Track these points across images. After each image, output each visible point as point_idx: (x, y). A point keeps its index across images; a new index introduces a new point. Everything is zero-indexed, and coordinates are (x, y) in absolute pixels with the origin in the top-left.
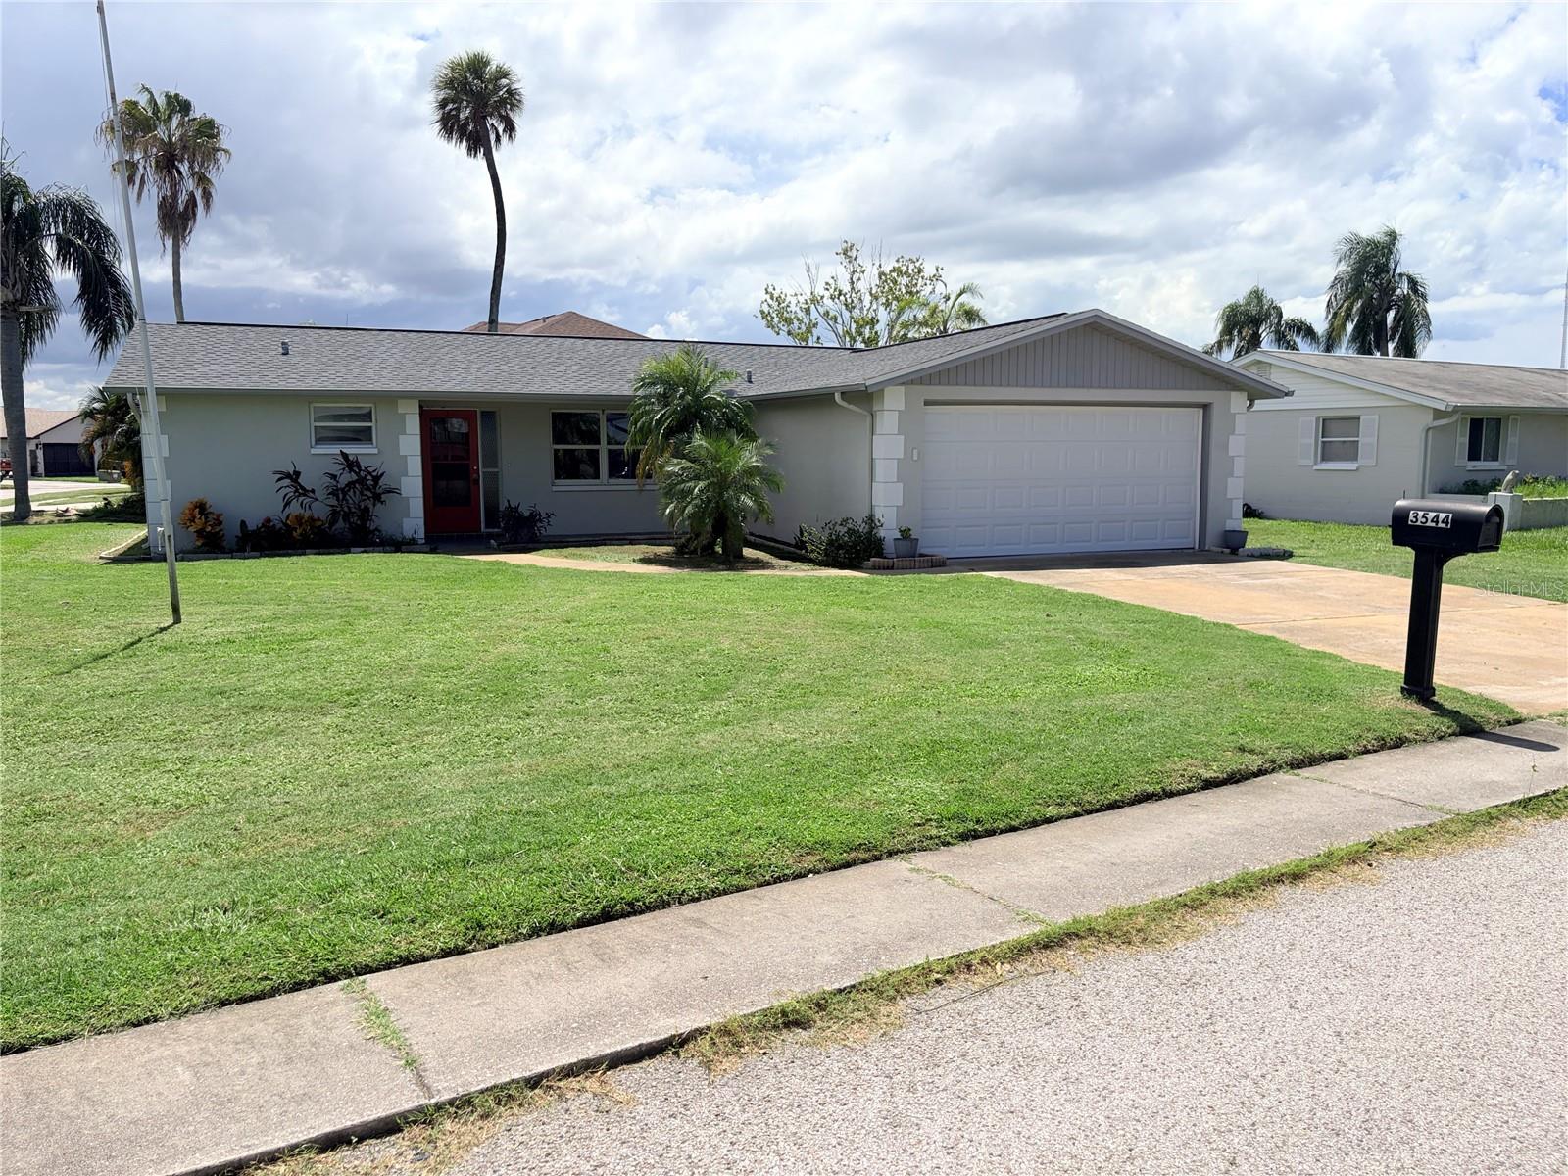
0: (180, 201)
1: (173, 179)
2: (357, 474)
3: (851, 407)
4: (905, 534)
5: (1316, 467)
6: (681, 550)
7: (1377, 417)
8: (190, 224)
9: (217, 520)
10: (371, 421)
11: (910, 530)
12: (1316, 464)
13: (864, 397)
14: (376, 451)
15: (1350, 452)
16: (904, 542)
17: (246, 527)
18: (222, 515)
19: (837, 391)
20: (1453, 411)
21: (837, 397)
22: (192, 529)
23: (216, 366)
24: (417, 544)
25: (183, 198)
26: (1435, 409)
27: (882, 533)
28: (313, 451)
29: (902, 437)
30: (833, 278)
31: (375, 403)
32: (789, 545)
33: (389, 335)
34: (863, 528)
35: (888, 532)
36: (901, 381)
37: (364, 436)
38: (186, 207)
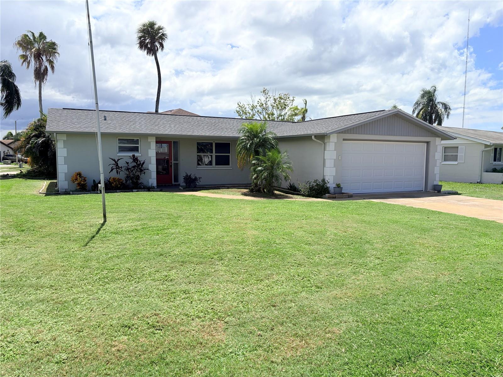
0: (42, 69)
1: (40, 61)
2: (137, 163)
3: (318, 141)
4: (338, 186)
5: (442, 163)
6: (252, 191)
7: (465, 147)
8: (45, 77)
9: (84, 179)
10: (138, 144)
11: (340, 184)
12: (442, 162)
13: (322, 137)
14: (140, 155)
15: (455, 158)
16: (338, 189)
17: (95, 182)
18: (86, 177)
19: (313, 135)
20: (492, 145)
21: (313, 137)
22: (76, 183)
23: (82, 124)
24: (155, 188)
25: (43, 68)
26: (485, 144)
27: (328, 185)
28: (118, 155)
29: (336, 151)
30: (260, 99)
31: (140, 138)
32: (285, 189)
33: (138, 114)
34: (321, 183)
35: (331, 185)
36: (339, 132)
37: (136, 149)
38: (44, 71)
